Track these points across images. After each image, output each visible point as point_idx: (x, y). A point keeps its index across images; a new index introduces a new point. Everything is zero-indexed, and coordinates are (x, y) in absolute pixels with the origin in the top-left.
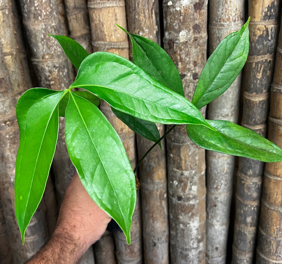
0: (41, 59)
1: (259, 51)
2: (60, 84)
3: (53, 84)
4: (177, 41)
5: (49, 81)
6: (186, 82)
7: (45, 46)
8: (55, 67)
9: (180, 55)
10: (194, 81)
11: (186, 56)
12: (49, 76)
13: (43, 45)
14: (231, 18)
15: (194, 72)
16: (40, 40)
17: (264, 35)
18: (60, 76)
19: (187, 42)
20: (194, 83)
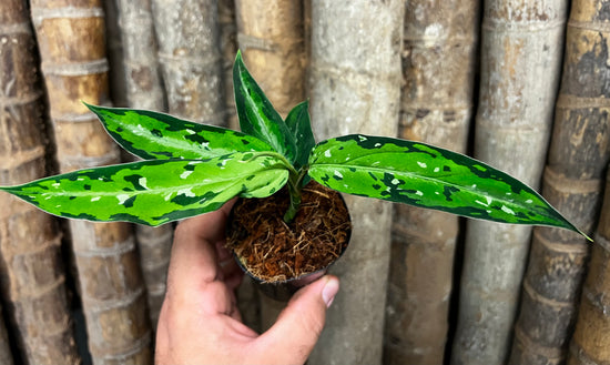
0: (170, 56)
1: (583, 86)
2: (202, 102)
3: (188, 102)
4: (419, 45)
5: (183, 95)
6: (430, 124)
7: (180, 34)
8: (194, 71)
9: (422, 71)
10: (446, 124)
11: (434, 75)
12: (183, 87)
13: (176, 31)
14: (510, 11)
15: (447, 106)
16: (172, 21)
17: (597, 54)
18: (203, 89)
19: (438, 48)
20: (445, 127)
